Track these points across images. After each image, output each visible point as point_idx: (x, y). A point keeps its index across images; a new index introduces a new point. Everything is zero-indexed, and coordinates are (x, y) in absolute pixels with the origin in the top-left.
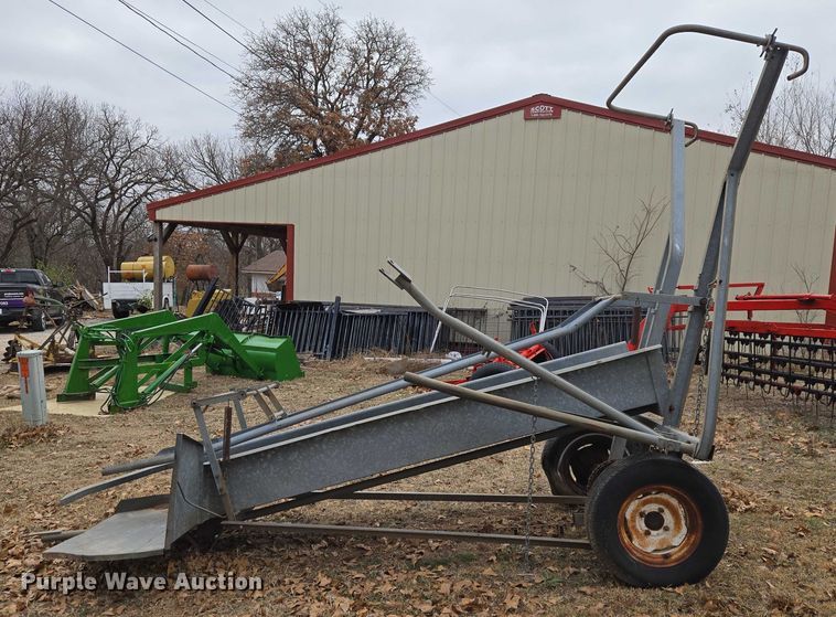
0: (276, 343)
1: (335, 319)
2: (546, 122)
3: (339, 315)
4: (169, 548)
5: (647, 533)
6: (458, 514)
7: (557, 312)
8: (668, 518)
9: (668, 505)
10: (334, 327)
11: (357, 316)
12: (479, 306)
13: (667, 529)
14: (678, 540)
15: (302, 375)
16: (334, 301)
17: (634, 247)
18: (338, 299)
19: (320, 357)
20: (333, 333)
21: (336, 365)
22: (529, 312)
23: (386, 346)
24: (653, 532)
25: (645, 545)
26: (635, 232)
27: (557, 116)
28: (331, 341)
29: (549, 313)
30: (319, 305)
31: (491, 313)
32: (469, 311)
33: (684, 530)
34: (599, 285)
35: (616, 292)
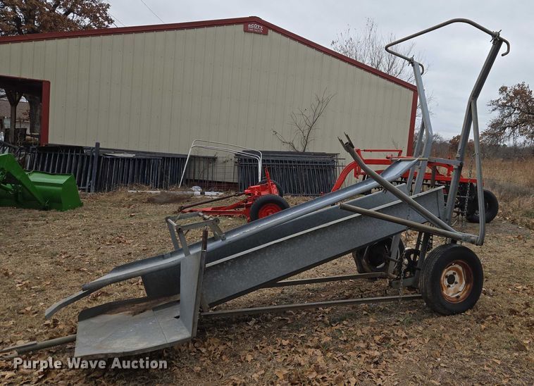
0: (62, 180)
1: (96, 160)
2: (257, 36)
3: (100, 158)
4: (195, 335)
5: (449, 286)
6: (316, 291)
7: (268, 160)
8: (457, 278)
9: (457, 270)
10: (95, 167)
11: (118, 159)
12: (211, 154)
13: (456, 283)
14: (461, 288)
15: (81, 205)
16: (94, 146)
17: (311, 122)
18: (98, 144)
19: (84, 190)
20: (95, 171)
21: (103, 196)
22: (250, 160)
23: (145, 182)
24: (451, 285)
25: (448, 293)
26: (312, 113)
27: (265, 33)
28: (94, 178)
29: (263, 161)
30: (79, 149)
31: (220, 160)
32: (204, 157)
33: (464, 283)
34: (291, 144)
35: (301, 150)
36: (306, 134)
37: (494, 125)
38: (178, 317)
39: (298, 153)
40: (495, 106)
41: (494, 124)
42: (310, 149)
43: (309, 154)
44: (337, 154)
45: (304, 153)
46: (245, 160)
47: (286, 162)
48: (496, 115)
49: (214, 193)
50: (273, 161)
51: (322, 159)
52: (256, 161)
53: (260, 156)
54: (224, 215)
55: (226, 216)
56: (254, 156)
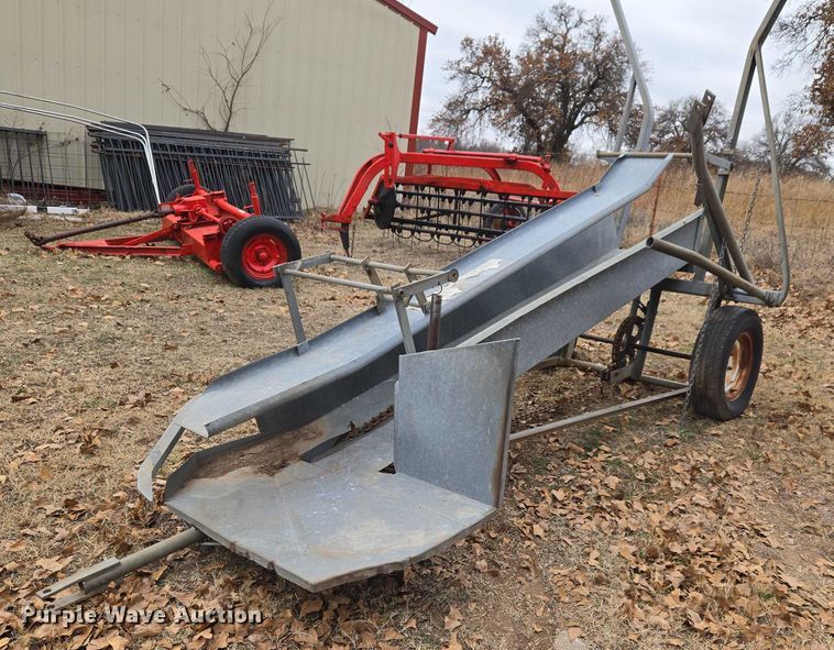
31: (52, 139)
34: (201, 114)
35: (219, 127)
36: (229, 95)
37: (452, 106)
38: (390, 470)
39: (213, 133)
40: (454, 72)
41: (450, 105)
42: (238, 127)
43: (239, 136)
44: (289, 140)
45: (226, 134)
46: (115, 142)
47: (199, 150)
48: (455, 89)
49: (69, 210)
50: (173, 147)
51: (267, 149)
52: (139, 145)
53: (144, 135)
54: (141, 257)
55: (146, 257)
56: (133, 136)
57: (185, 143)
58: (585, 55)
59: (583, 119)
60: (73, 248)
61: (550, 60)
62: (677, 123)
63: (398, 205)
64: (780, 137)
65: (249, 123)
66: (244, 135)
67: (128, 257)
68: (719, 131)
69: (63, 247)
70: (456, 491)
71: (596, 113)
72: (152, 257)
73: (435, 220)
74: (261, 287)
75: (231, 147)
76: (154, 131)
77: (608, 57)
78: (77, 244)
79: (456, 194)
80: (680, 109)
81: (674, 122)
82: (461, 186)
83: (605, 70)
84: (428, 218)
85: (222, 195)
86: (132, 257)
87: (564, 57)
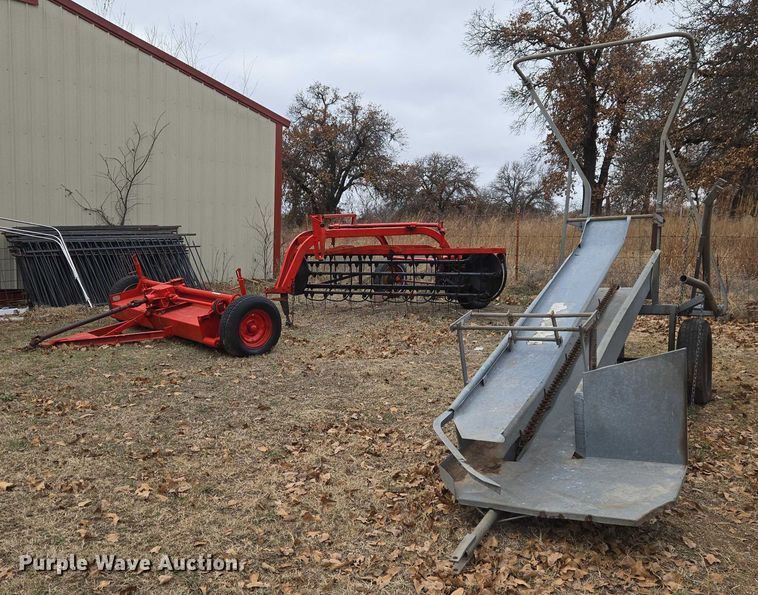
7: (75, 244)
34: (100, 212)
35: (116, 222)
36: (124, 193)
39: (111, 227)
42: (132, 220)
44: (176, 228)
45: (122, 228)
46: (33, 245)
50: (84, 244)
51: (164, 237)
52: (55, 245)
53: (58, 236)
54: (130, 343)
55: (134, 342)
56: (49, 237)
57: (95, 239)
58: (344, 127)
59: (351, 181)
60: (68, 343)
61: (316, 133)
62: (425, 178)
63: (311, 273)
64: (512, 182)
65: (142, 216)
66: (138, 226)
67: (118, 345)
68: (462, 181)
69: (57, 343)
70: (648, 460)
71: (362, 175)
72: (139, 343)
73: (344, 283)
74: (254, 355)
75: (133, 238)
76: (66, 231)
77: (366, 127)
78: (69, 338)
79: (360, 259)
80: (425, 165)
81: (422, 177)
82: (362, 252)
83: (365, 138)
84: (335, 281)
85: (180, 282)
86: (122, 344)
87: (327, 130)
